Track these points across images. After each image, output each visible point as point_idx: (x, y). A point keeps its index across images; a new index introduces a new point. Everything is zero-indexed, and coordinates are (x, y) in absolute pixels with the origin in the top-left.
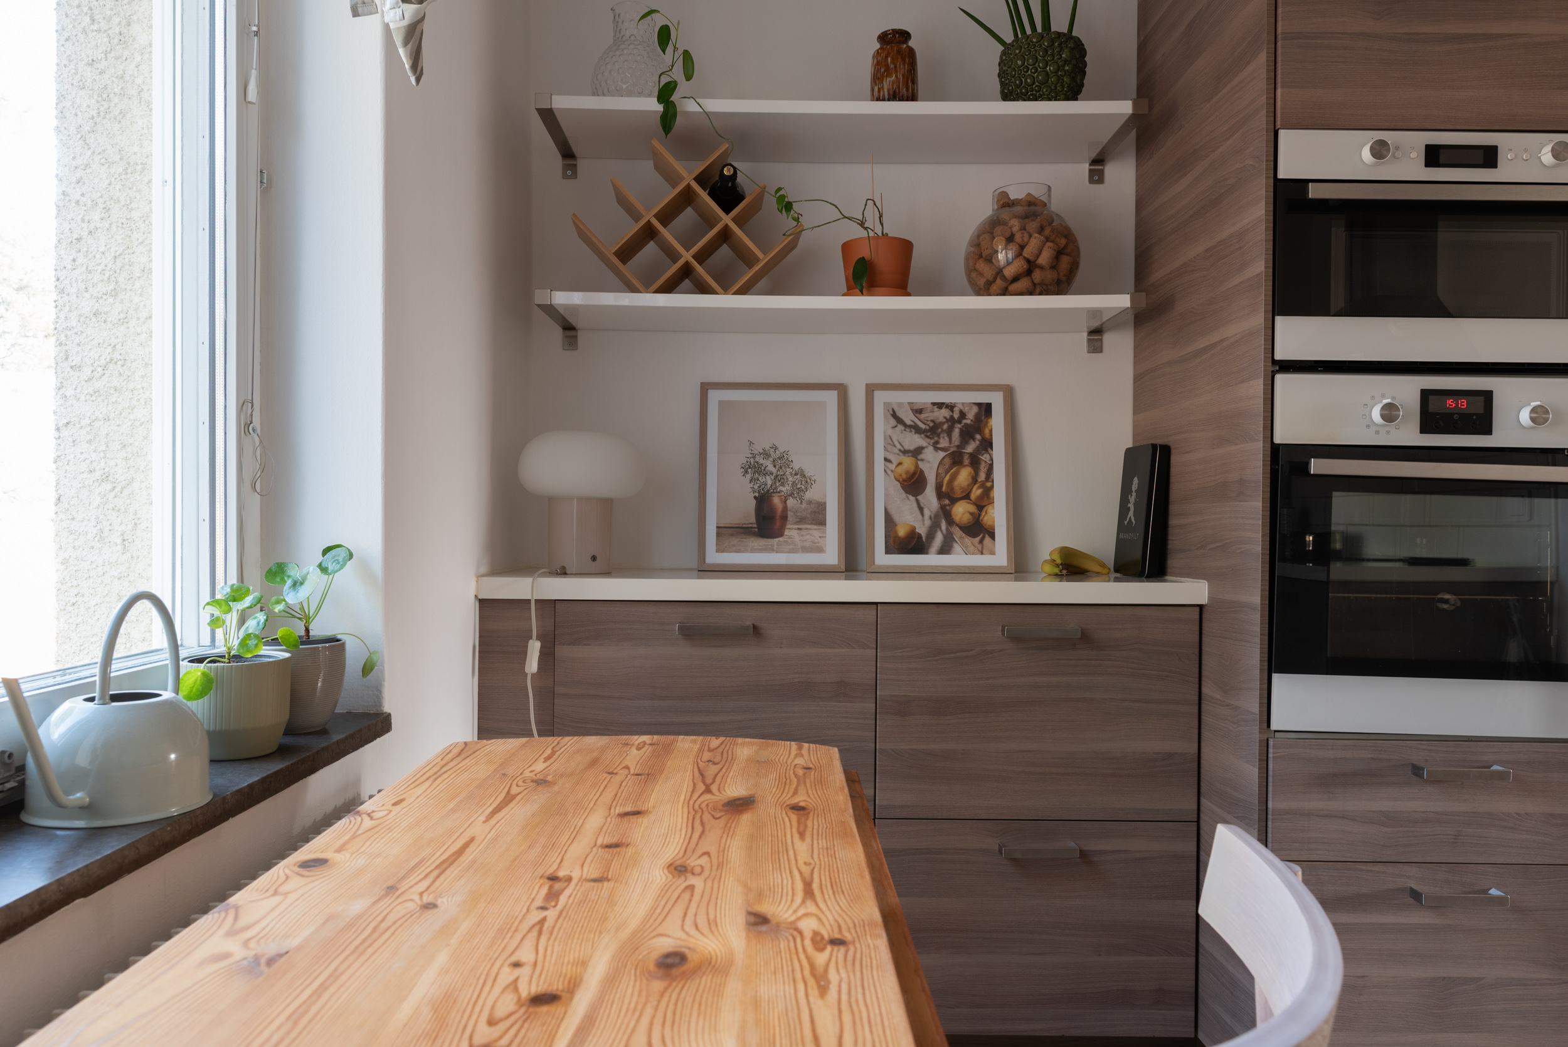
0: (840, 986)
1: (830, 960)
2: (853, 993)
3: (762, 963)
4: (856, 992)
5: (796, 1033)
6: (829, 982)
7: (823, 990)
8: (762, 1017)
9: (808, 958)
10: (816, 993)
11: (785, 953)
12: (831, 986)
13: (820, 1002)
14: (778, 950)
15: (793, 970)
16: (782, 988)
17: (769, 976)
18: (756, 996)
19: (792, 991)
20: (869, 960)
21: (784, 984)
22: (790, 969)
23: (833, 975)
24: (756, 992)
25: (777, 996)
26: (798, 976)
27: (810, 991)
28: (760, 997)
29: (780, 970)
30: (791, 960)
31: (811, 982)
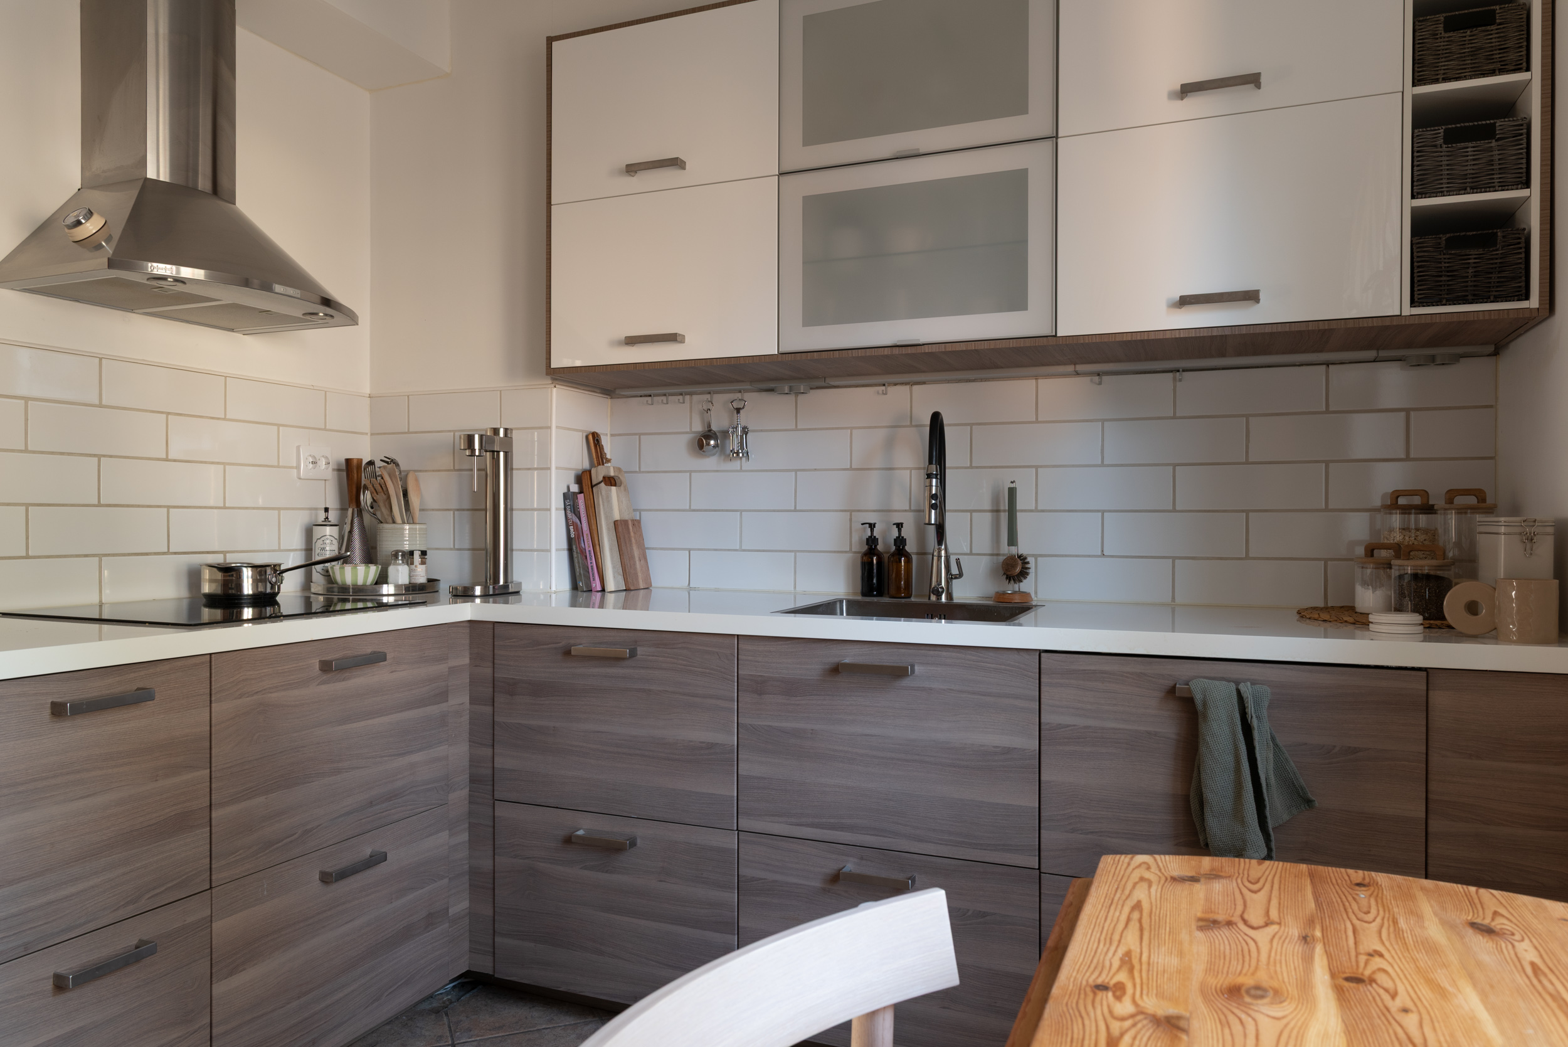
0: (1114, 955)
1: (1114, 974)
2: (1105, 949)
3: (1174, 979)
4: (1102, 950)
5: (1154, 935)
6: (1122, 960)
7: (1128, 954)
8: (1177, 946)
9: (1133, 978)
10: (1133, 954)
11: (1152, 986)
12: (1121, 956)
13: (1132, 948)
14: (1159, 989)
15: (1148, 971)
16: (1160, 960)
17: (1169, 970)
18: (1181, 958)
19: (1152, 957)
20: (1081, 969)
21: (1158, 963)
22: (1151, 973)
23: (1116, 963)
24: (1181, 960)
25: (1165, 955)
26: (1144, 967)
27: (1138, 956)
28: (1178, 957)
29: (1159, 973)
30: (1148, 979)
31: (1135, 962)
